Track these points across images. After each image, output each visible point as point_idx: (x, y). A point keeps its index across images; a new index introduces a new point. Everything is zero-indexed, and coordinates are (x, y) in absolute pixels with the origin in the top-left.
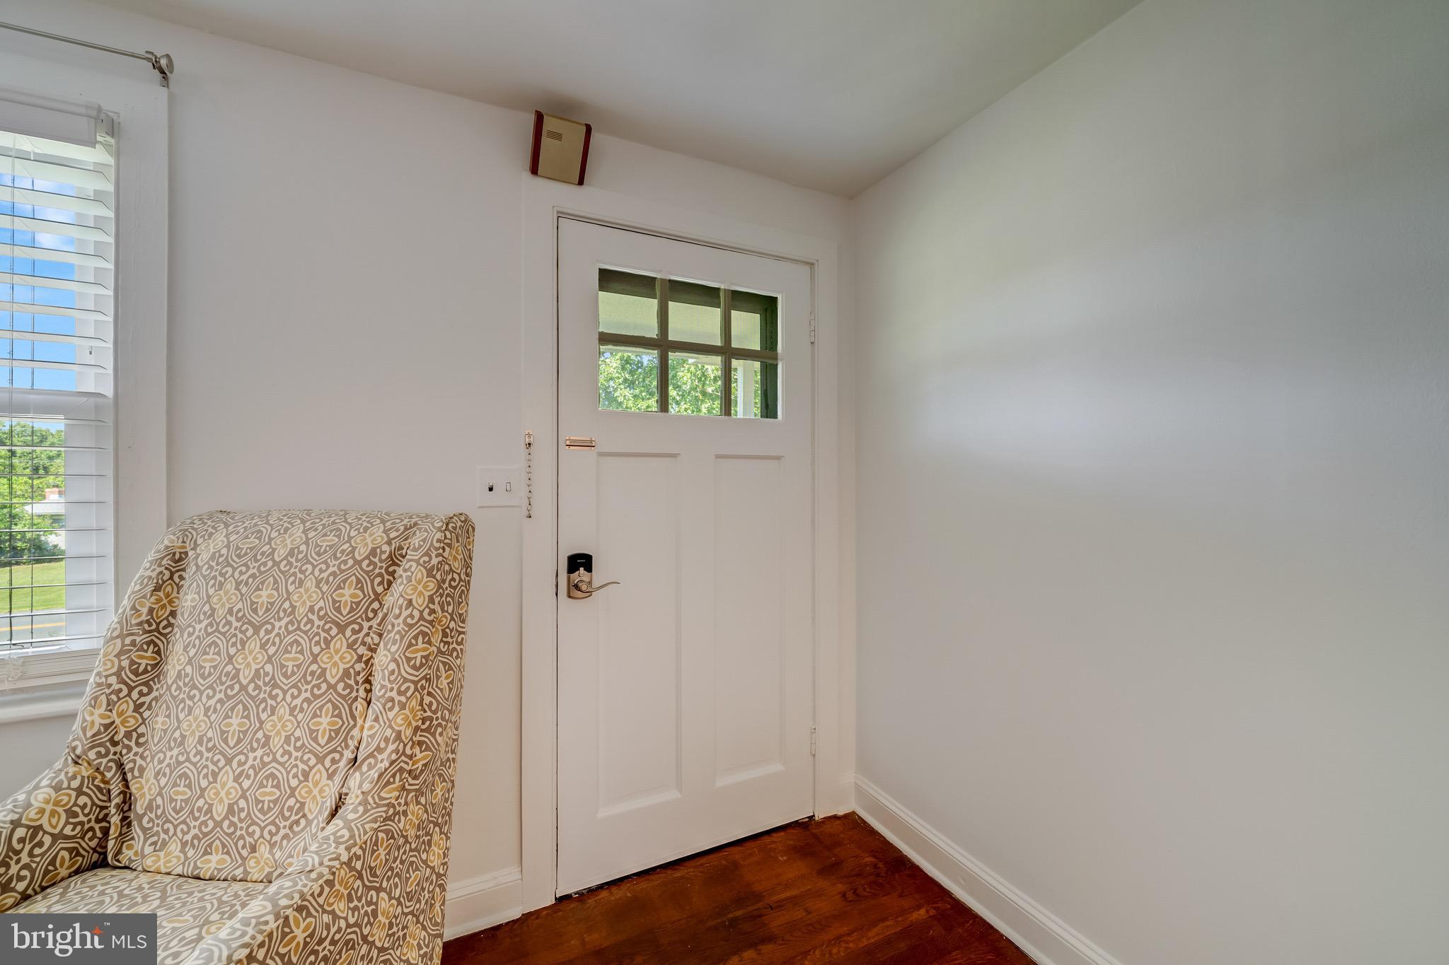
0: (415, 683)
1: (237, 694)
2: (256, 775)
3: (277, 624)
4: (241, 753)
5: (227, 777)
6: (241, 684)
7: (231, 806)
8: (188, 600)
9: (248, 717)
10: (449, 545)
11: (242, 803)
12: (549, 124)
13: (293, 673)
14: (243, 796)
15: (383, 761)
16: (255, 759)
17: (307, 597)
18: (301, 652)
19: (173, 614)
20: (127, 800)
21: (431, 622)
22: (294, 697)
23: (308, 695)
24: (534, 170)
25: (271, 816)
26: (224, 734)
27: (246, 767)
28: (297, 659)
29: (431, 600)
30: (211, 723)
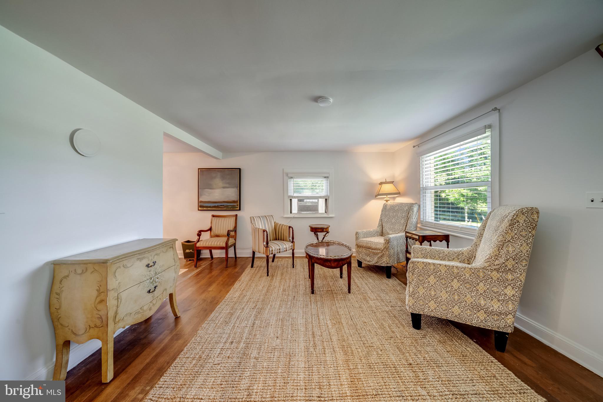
8: (488, 222)
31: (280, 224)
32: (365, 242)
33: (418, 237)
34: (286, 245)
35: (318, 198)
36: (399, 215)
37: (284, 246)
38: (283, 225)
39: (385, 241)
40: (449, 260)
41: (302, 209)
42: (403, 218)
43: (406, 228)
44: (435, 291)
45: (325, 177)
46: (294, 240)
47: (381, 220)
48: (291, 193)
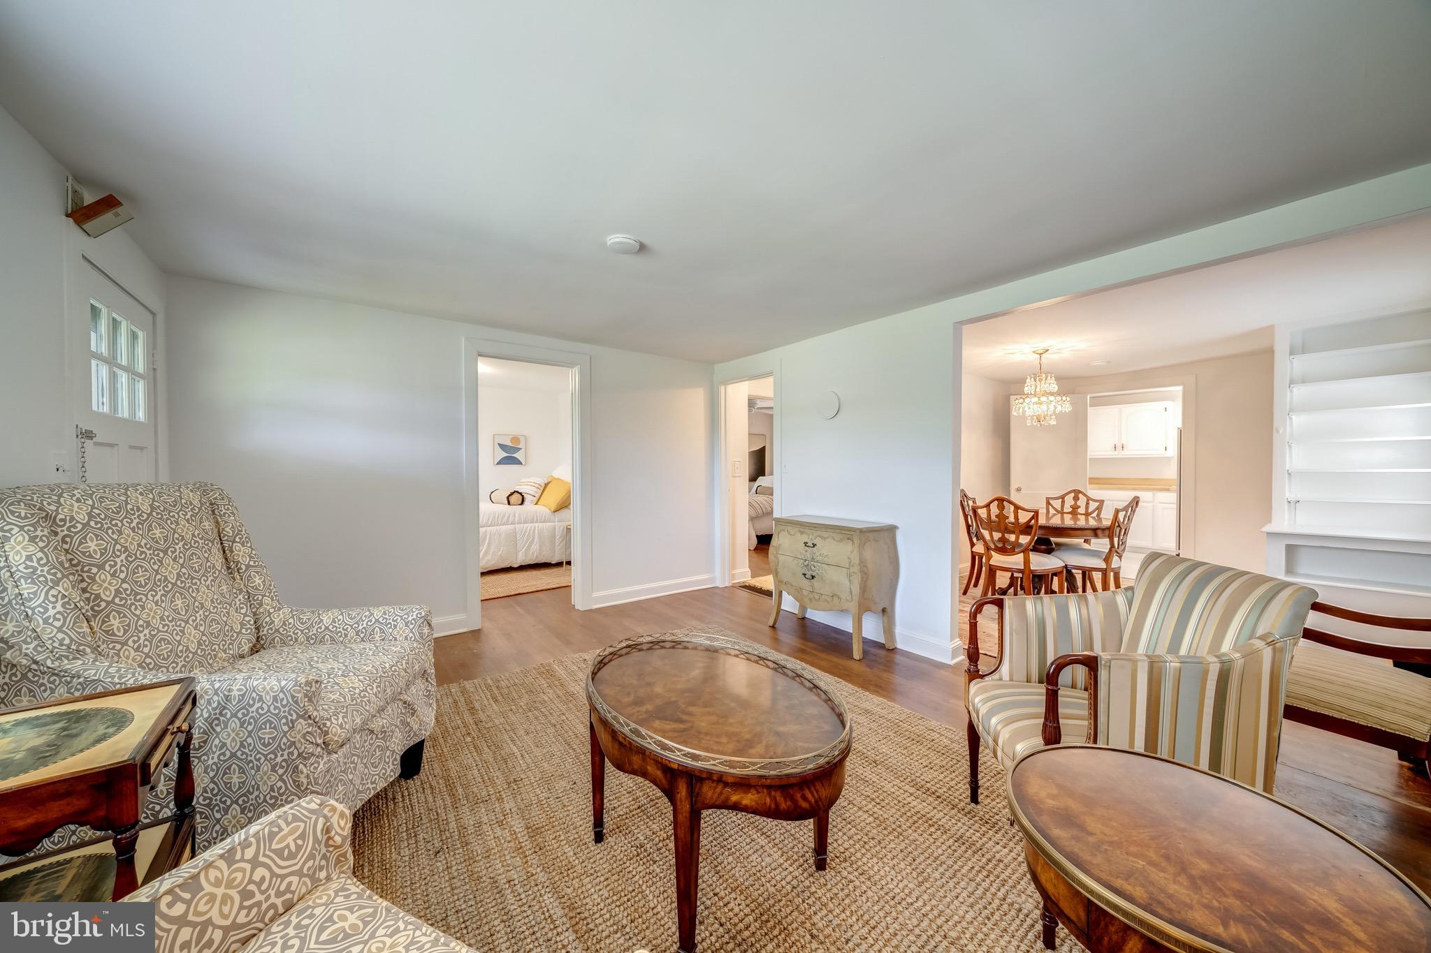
1: (172, 589)
2: (205, 623)
3: (177, 547)
4: (191, 616)
5: (190, 629)
6: (172, 583)
7: (199, 642)
9: (185, 598)
11: (204, 638)
13: (200, 570)
14: (203, 634)
16: (200, 615)
18: (199, 558)
22: (205, 581)
23: (212, 578)
25: (221, 638)
26: (176, 611)
27: (198, 621)
28: (198, 562)
30: (164, 608)
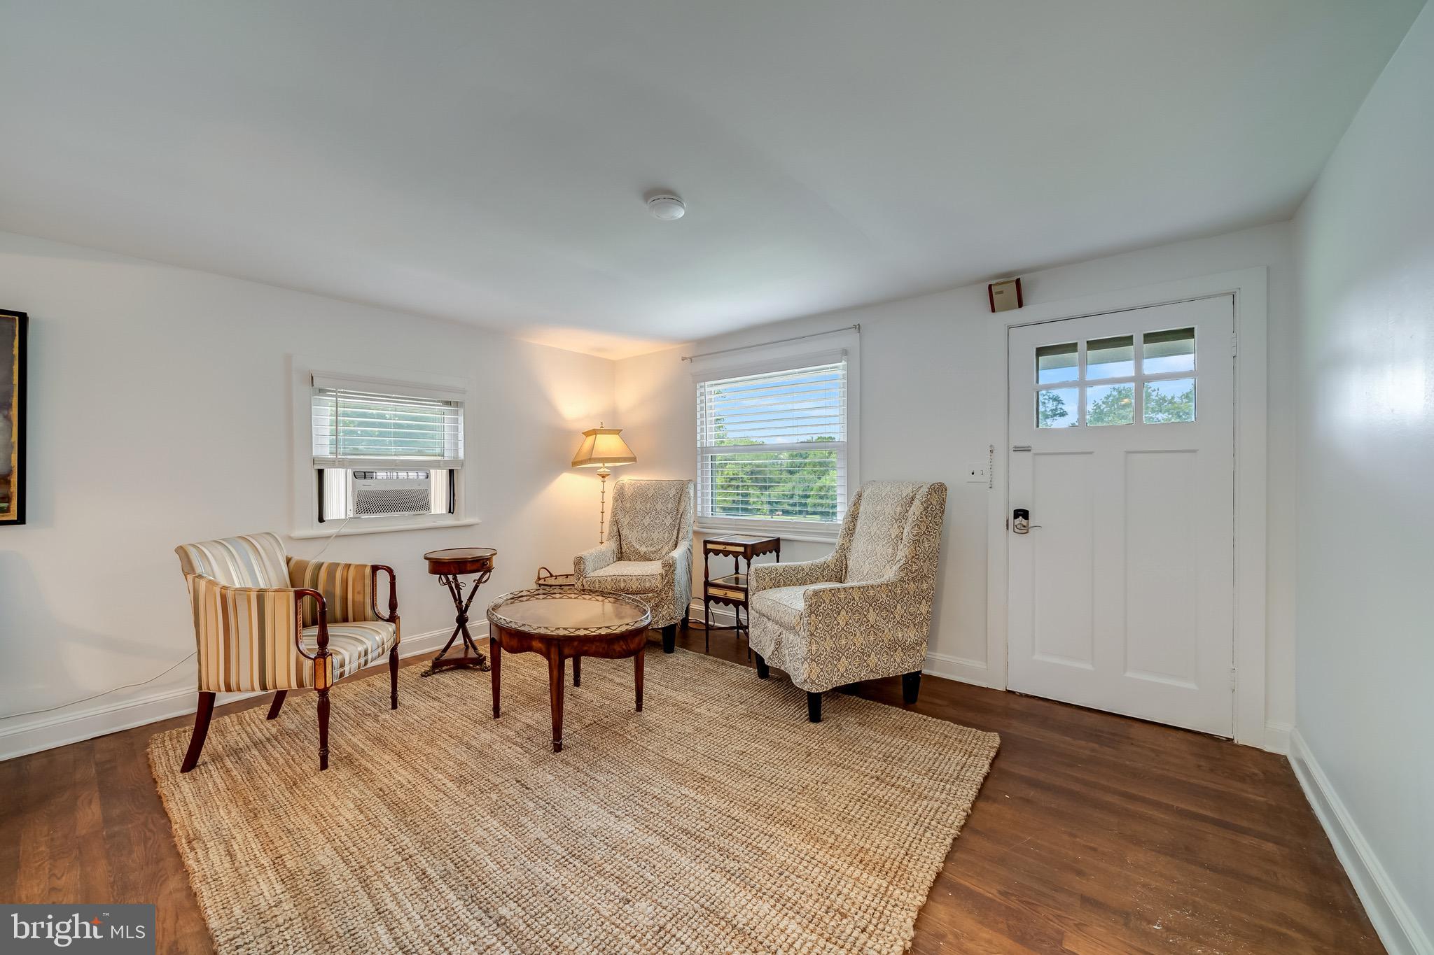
0: (914, 541)
8: (862, 509)
10: (930, 494)
12: (994, 289)
15: (902, 562)
17: (889, 510)
19: (858, 513)
20: (846, 567)
21: (921, 521)
24: (993, 311)
29: (921, 513)
31: (319, 566)
32: (609, 579)
33: (743, 548)
34: (379, 633)
35: (426, 467)
36: (659, 506)
37: (377, 638)
38: (334, 566)
39: (667, 568)
40: (812, 583)
41: (367, 504)
42: (669, 514)
43: (678, 533)
44: (818, 644)
45: (448, 403)
46: (398, 612)
47: (616, 522)
48: (323, 448)
